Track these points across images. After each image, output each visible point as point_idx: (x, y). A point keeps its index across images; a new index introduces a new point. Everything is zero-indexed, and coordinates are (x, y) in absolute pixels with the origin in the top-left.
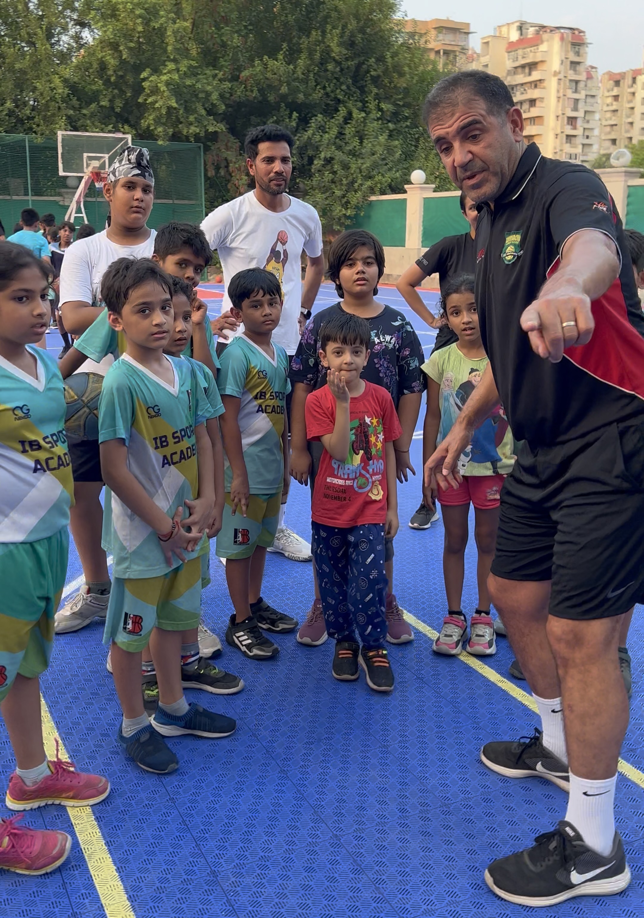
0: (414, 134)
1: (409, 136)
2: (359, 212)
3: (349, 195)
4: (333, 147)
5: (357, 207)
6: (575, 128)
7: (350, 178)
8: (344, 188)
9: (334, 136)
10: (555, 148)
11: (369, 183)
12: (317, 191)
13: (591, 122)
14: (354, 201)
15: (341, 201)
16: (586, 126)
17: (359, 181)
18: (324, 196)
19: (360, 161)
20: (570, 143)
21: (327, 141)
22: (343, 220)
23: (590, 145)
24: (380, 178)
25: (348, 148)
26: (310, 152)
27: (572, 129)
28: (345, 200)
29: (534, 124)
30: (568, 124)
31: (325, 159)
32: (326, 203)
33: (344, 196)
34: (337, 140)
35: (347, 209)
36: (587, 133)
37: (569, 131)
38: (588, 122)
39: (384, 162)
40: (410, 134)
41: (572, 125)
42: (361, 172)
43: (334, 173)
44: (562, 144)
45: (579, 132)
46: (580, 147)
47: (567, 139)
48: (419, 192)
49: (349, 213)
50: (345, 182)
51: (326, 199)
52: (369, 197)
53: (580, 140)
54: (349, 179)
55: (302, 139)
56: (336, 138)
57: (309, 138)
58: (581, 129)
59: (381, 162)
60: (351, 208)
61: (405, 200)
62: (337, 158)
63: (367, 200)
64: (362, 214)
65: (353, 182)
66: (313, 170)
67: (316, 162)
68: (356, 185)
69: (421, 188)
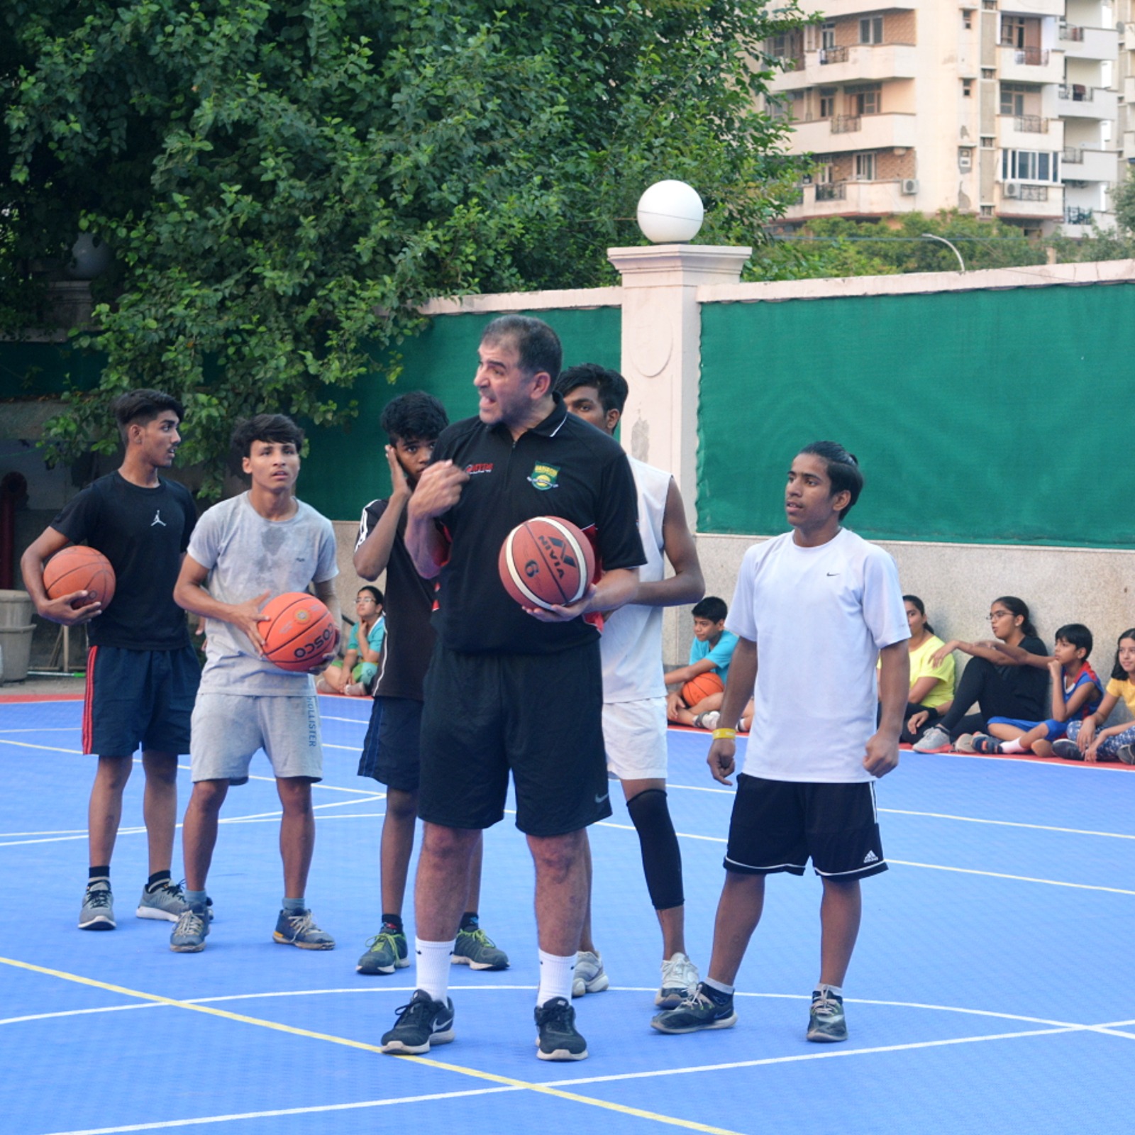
0: (605, 30)
1: (580, 38)
2: (378, 367)
3: (333, 290)
4: (253, 78)
5: (368, 345)
6: (1034, 57)
7: (334, 215)
8: (306, 257)
9: (253, 30)
10: (964, 131)
11: (426, 240)
12: (174, 272)
13: (1087, 33)
14: (356, 320)
15: (288, 316)
16: (1075, 50)
17: (379, 229)
18: (212, 295)
19: (381, 142)
20: (1019, 112)
21: (221, 52)
22: (301, 403)
23: (1093, 123)
24: (474, 215)
25: (318, 83)
26: (142, 98)
27: (1021, 61)
28: (311, 310)
29: (878, 40)
30: (1007, 40)
31: (216, 133)
32: (221, 325)
33: (304, 296)
34: (266, 48)
35: (322, 353)
36: (1076, 78)
37: (1011, 66)
38: (1077, 35)
39: (486, 148)
40: (586, 28)
41: (1020, 45)
42: (384, 188)
43: (261, 190)
44: (987, 117)
45: (1050, 72)
46: (1058, 127)
47: (1005, 98)
48: (679, 277)
49: (333, 371)
50: (309, 230)
51: (222, 307)
52: (424, 300)
53: (1053, 105)
54: (328, 216)
55: (104, 38)
56: (261, 38)
57: (136, 34)
58: (1057, 62)
59: (470, 149)
60: (342, 348)
61: (611, 314)
62: (268, 126)
63: (413, 314)
64: (392, 378)
65: (349, 232)
66: (156, 179)
67: (173, 143)
68: (364, 247)
69: (685, 259)
